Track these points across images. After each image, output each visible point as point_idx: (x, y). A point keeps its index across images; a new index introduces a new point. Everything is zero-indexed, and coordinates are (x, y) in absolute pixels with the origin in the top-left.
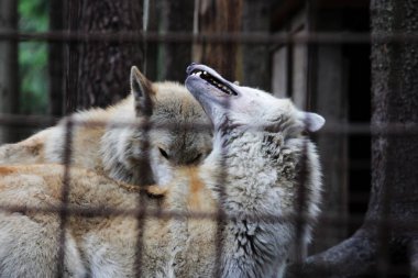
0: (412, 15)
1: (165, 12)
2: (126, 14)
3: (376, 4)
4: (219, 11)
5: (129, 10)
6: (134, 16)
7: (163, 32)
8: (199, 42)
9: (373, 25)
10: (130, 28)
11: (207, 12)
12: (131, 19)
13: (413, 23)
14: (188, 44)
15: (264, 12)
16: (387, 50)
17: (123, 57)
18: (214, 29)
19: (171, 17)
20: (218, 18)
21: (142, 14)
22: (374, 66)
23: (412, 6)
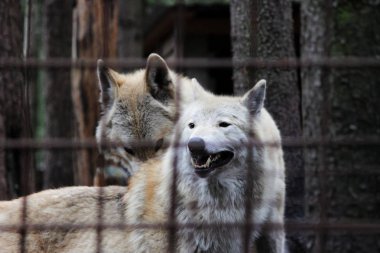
0: (267, 41)
1: (45, 38)
2: (7, 40)
3: (236, 32)
4: (96, 37)
5: (10, 36)
6: (15, 42)
7: (43, 57)
8: (77, 67)
9: (233, 50)
10: (11, 53)
11: (84, 39)
12: (11, 44)
13: (268, 48)
14: (67, 69)
15: (137, 38)
16: (246, 72)
17: (5, 80)
18: (92, 55)
19: (50, 43)
20: (95, 44)
21: (22, 40)
22: (236, 85)
23: (267, 33)
